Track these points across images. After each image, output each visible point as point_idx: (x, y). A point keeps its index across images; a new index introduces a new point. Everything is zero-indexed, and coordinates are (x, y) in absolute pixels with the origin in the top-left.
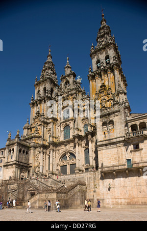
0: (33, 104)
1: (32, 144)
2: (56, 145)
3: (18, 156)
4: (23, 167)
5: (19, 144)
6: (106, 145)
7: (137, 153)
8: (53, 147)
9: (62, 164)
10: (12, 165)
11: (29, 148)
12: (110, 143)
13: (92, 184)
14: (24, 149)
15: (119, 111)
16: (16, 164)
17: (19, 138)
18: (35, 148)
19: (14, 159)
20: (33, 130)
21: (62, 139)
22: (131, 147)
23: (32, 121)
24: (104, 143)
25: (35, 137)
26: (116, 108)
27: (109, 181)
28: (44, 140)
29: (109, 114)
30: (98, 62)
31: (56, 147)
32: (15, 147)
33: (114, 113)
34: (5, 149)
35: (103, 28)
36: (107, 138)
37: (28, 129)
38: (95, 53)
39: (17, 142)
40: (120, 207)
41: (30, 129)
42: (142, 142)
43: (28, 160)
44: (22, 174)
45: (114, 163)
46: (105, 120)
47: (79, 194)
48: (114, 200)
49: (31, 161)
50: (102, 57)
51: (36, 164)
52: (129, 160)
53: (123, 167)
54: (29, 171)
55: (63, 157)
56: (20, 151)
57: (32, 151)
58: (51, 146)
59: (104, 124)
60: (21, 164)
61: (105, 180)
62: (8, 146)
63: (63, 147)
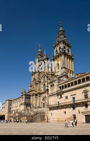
0: (32, 74)
1: (31, 94)
2: (40, 94)
3: (25, 100)
4: (27, 105)
5: (25, 95)
6: (51, 96)
7: (61, 99)
8: (39, 95)
9: (43, 102)
10: (23, 104)
11: (30, 96)
12: (53, 95)
13: (47, 112)
14: (28, 97)
15: (56, 80)
16: (24, 104)
17: (25, 92)
18: (33, 95)
19: (24, 102)
20: (33, 87)
21: (43, 91)
22: (59, 96)
23: (32, 83)
24: (51, 95)
25: (33, 90)
26: (55, 79)
27: (52, 111)
28: (36, 92)
29: (52, 82)
30: (56, 51)
31: (41, 95)
32: (24, 97)
33: (54, 81)
34: (21, 97)
35: (60, 32)
36: (52, 93)
37: (31, 87)
38: (55, 47)
39: (24, 94)
40: (55, 122)
41: (32, 86)
42: (63, 94)
43: (30, 101)
44: (27, 108)
45: (54, 104)
46: (51, 84)
47: (39, 117)
48: (53, 119)
49: (31, 102)
50: (58, 48)
51: (33, 103)
52: (58, 102)
53: (56, 105)
54: (30, 106)
55: (44, 99)
56: (26, 98)
57: (31, 97)
58: (38, 95)
59: (51, 86)
60: (27, 103)
61: (54, 110)
62: (22, 96)
63: (43, 95)
